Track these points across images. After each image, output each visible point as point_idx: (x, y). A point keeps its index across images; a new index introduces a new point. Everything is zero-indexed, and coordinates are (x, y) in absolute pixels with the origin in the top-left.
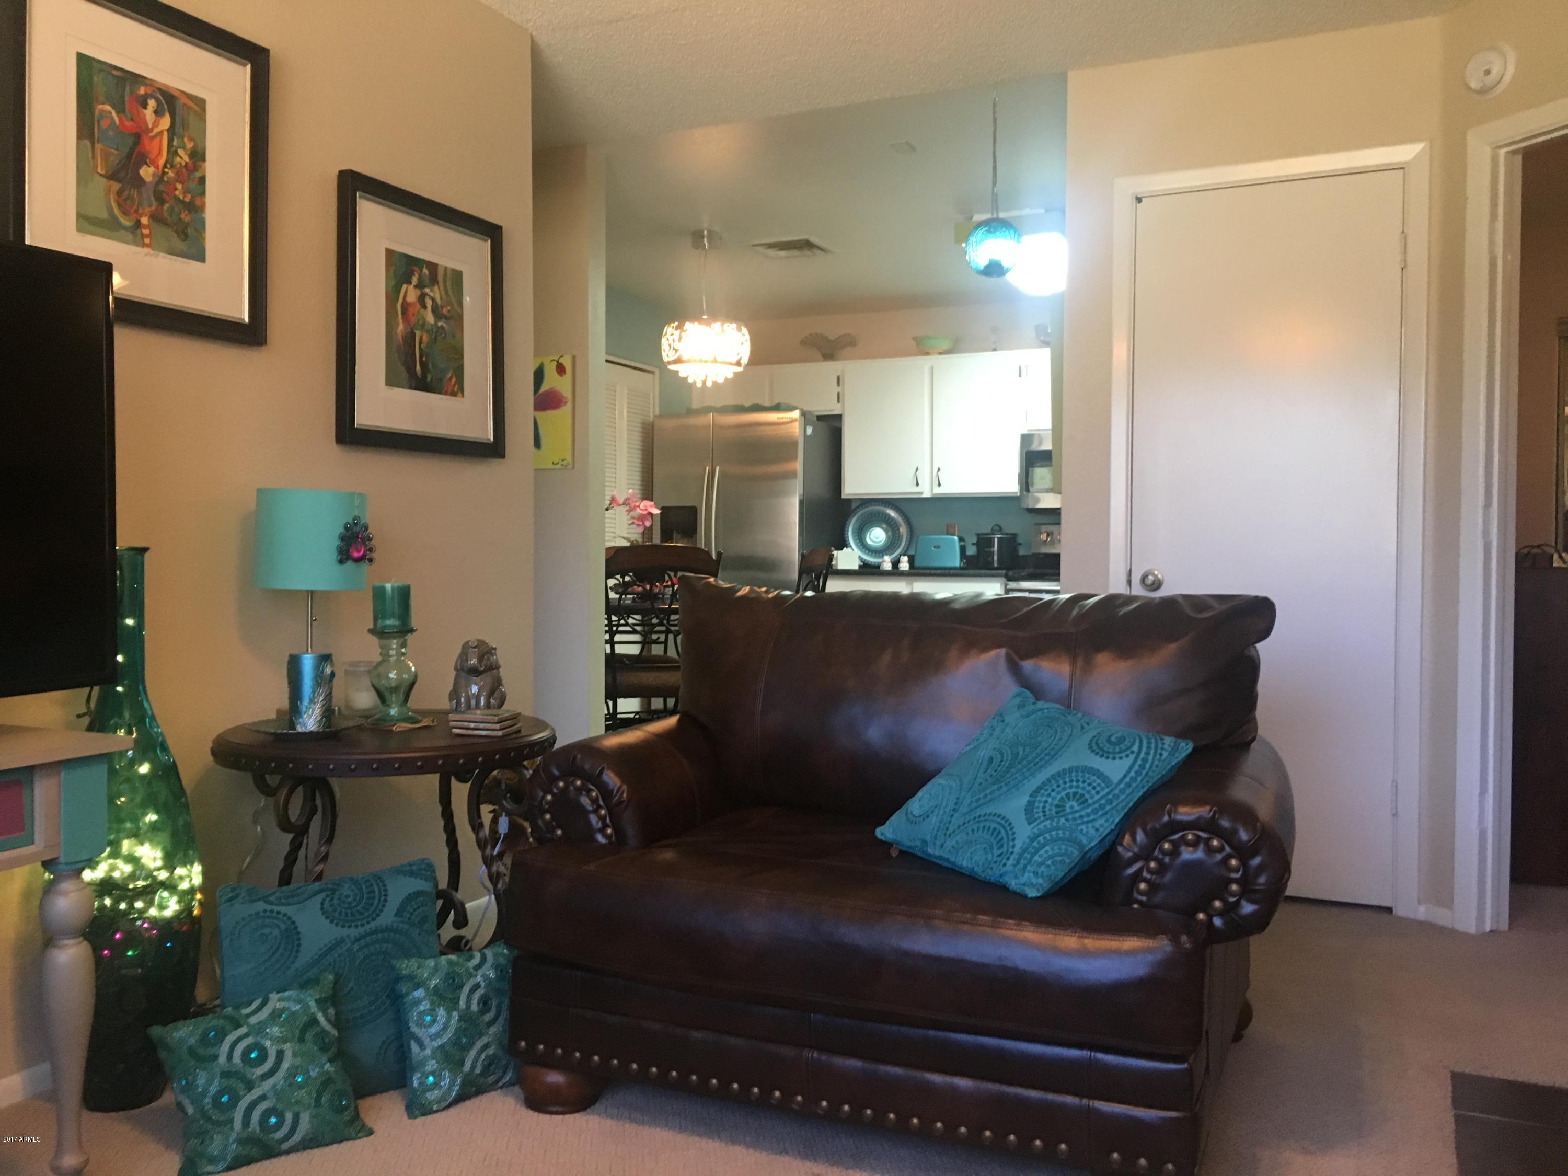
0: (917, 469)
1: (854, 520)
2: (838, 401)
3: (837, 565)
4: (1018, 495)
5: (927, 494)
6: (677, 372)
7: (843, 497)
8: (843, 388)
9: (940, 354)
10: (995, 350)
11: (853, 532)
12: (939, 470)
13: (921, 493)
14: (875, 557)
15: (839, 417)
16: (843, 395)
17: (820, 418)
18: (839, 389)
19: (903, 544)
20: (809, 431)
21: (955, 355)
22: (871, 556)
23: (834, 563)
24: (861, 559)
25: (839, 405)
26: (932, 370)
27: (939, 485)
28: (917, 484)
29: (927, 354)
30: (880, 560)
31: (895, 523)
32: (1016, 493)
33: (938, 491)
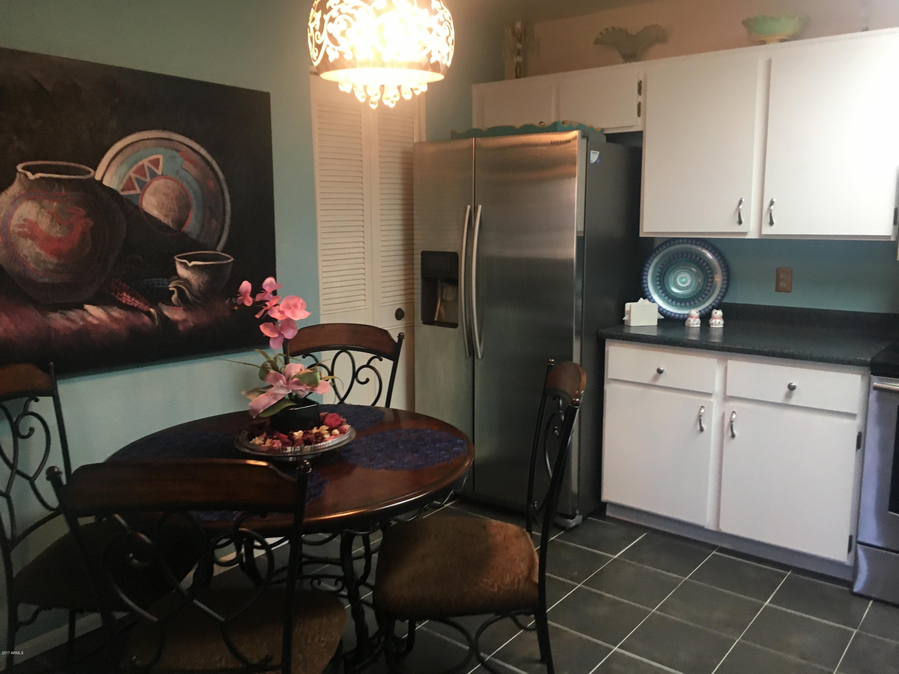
0: (741, 202)
1: (655, 261)
2: (639, 115)
3: (629, 320)
4: (893, 239)
5: (752, 235)
6: (336, 84)
7: (641, 235)
8: (645, 97)
9: (783, 41)
10: (866, 29)
11: (653, 281)
12: (772, 203)
13: (745, 234)
14: (681, 307)
15: (639, 135)
16: (645, 106)
17: (612, 138)
18: (640, 99)
19: (717, 292)
20: (594, 157)
21: (806, 41)
22: (676, 306)
23: (625, 318)
24: (661, 311)
25: (640, 120)
26: (769, 64)
27: (771, 223)
28: (740, 222)
29: (763, 42)
30: (686, 312)
31: (708, 265)
32: (889, 237)
33: (768, 231)
